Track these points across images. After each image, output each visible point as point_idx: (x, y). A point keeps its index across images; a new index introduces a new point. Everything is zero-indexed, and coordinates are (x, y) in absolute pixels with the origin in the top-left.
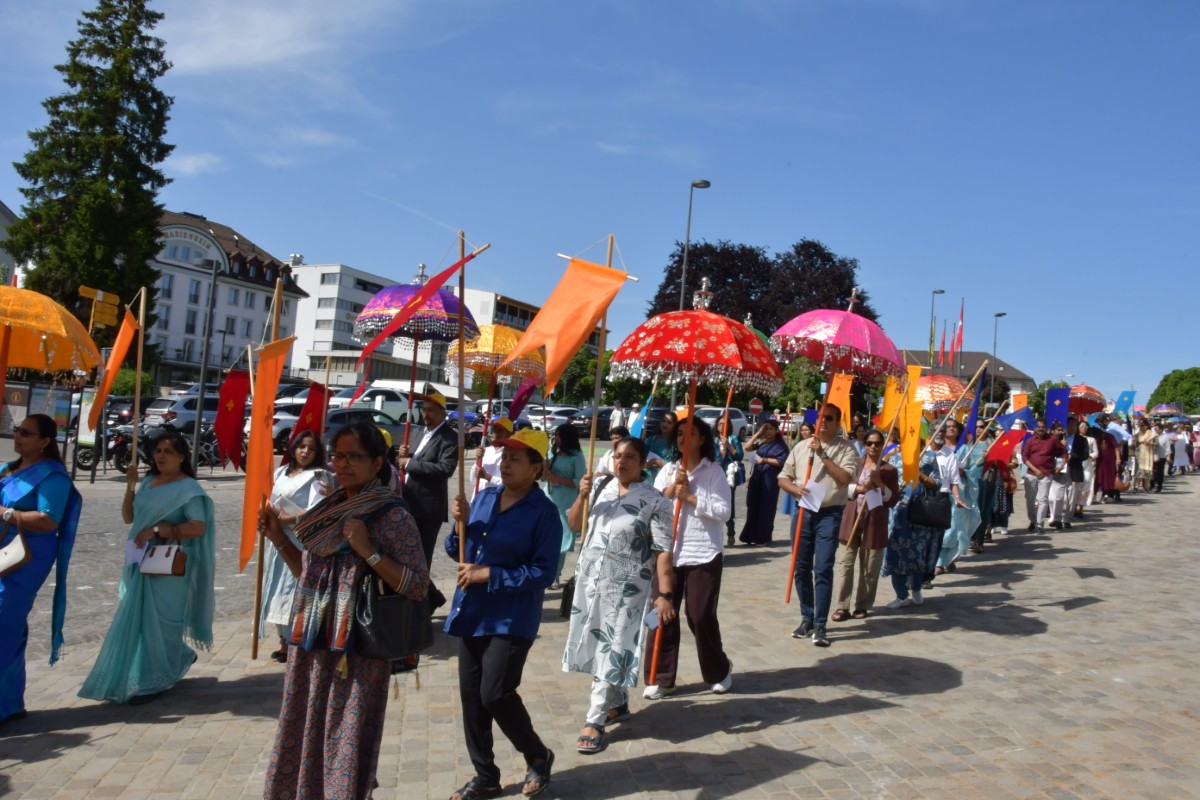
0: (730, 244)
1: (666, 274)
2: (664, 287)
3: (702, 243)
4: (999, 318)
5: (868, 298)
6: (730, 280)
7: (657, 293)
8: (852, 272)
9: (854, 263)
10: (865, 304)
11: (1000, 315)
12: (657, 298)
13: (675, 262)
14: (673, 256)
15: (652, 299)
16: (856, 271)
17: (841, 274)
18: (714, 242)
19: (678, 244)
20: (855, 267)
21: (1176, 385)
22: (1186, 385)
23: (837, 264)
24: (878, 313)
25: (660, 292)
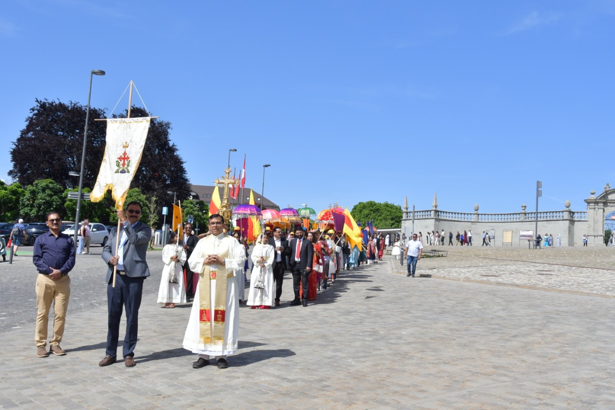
0: (78, 105)
1: (27, 123)
2: (24, 133)
3: (57, 102)
4: (266, 168)
5: (177, 150)
6: (78, 131)
7: (19, 137)
8: (167, 131)
9: (168, 125)
10: (175, 154)
11: (266, 166)
12: (19, 140)
13: (34, 115)
14: (33, 110)
15: (15, 141)
16: (169, 131)
17: (160, 132)
18: (66, 102)
19: (37, 101)
20: (169, 128)
21: (361, 212)
22: (366, 212)
23: (157, 125)
24: (183, 160)
25: (22, 136)
